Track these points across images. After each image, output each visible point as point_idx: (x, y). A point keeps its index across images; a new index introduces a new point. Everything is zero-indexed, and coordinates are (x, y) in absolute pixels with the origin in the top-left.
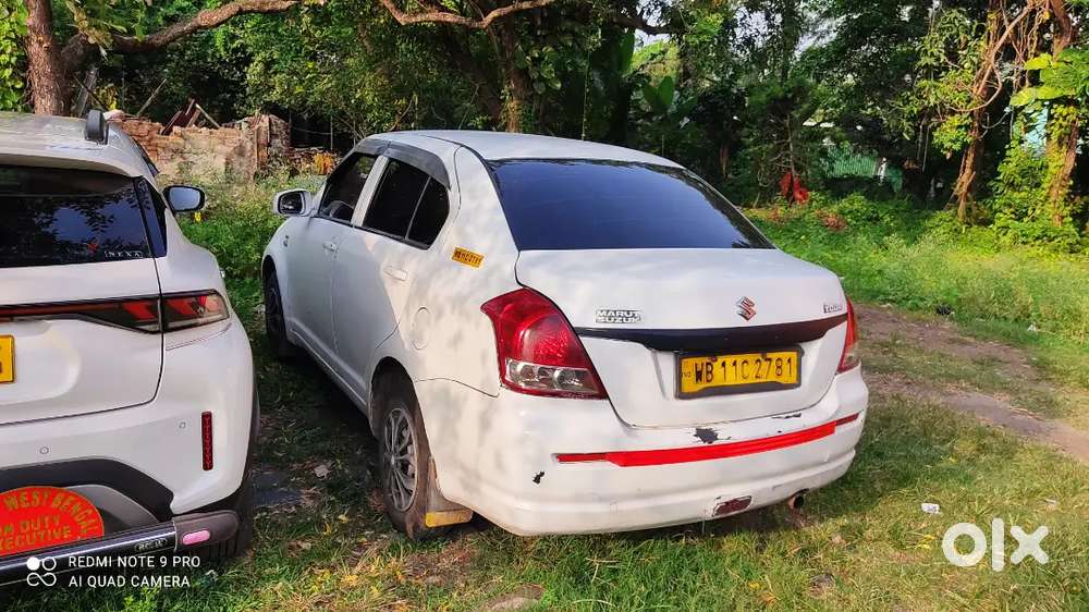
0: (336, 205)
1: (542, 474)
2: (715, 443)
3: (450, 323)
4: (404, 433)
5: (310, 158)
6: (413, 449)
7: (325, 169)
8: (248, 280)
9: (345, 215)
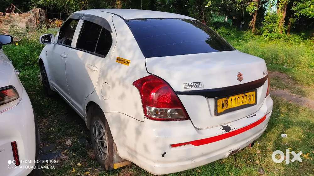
0: (64, 39)
1: (165, 153)
2: (230, 131)
3: (119, 89)
4: (101, 130)
5: (53, 21)
6: (105, 137)
7: (59, 25)
8: (35, 66)
9: (68, 43)
